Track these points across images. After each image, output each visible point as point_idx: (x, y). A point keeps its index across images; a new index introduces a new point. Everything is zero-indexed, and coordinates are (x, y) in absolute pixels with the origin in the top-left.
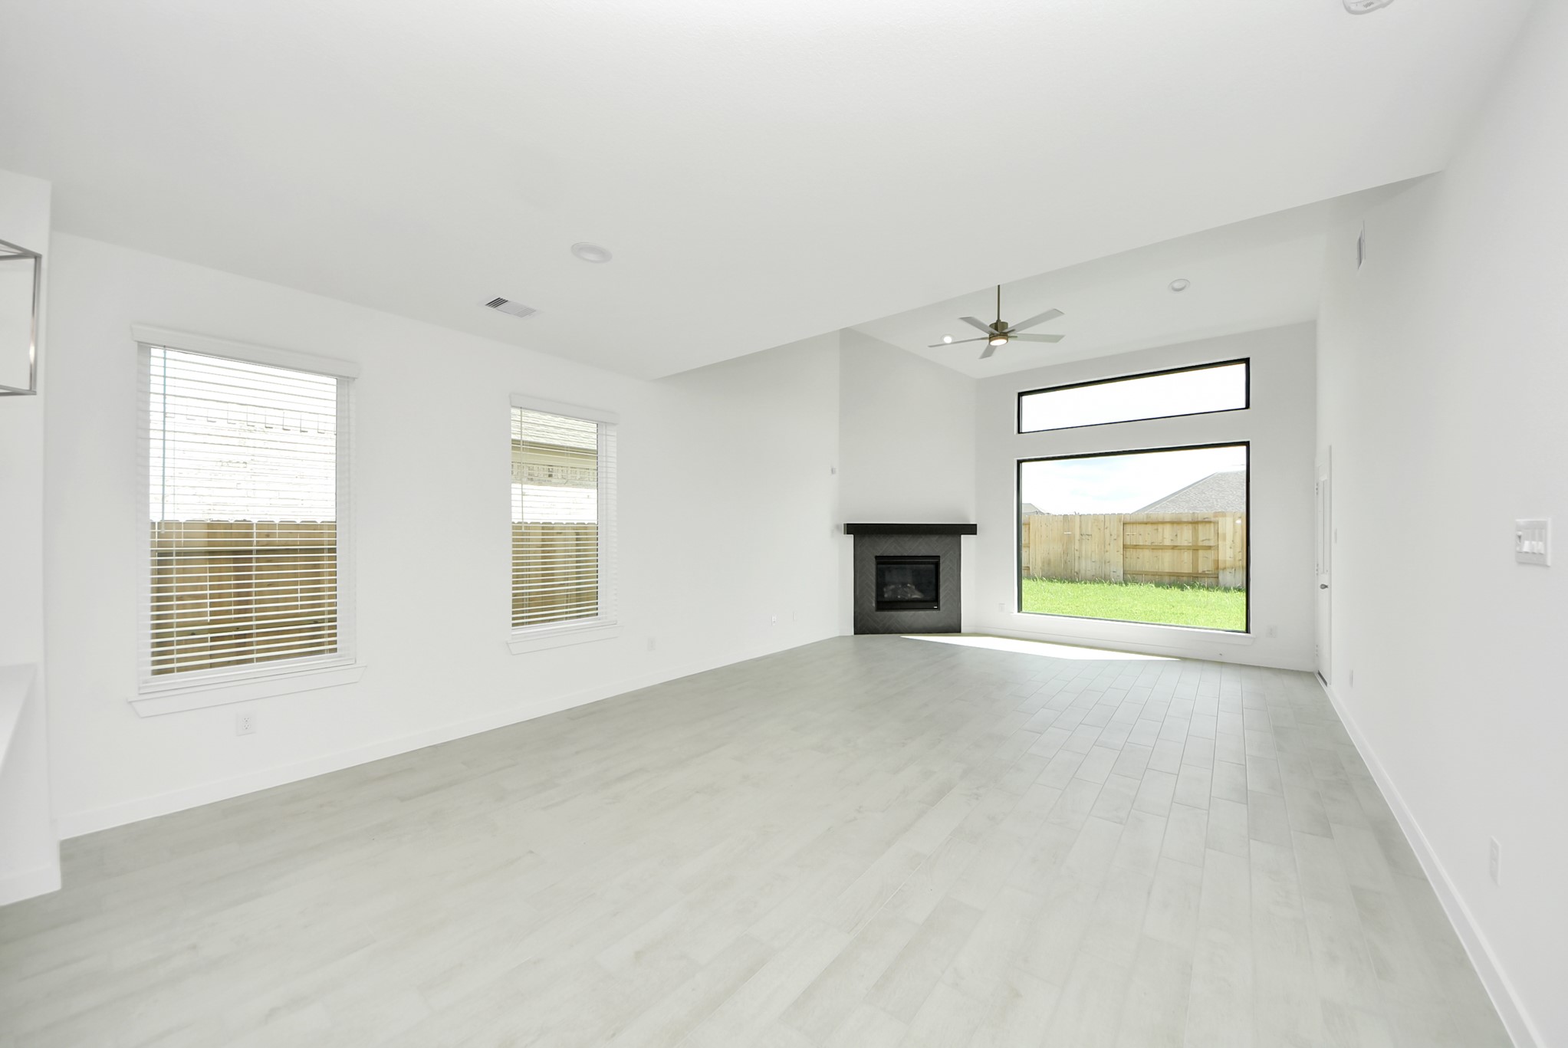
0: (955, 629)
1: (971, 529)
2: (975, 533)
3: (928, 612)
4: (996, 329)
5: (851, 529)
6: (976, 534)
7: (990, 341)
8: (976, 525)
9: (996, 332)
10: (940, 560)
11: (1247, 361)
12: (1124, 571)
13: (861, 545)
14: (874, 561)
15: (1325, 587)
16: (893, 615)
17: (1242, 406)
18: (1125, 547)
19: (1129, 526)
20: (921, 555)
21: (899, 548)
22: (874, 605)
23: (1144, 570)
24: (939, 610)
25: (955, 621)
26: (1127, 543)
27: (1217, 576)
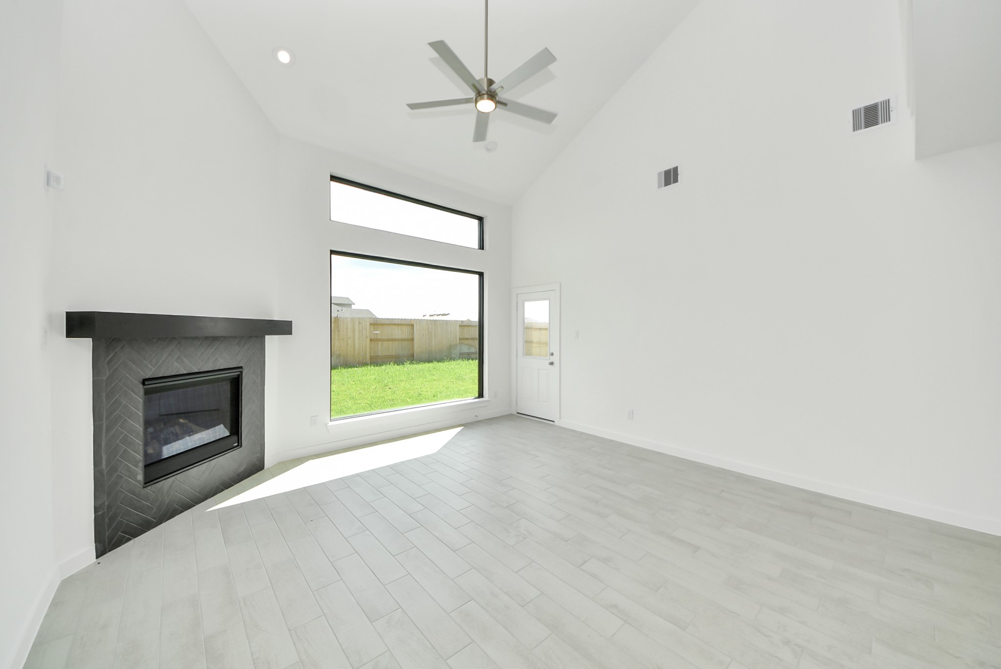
0: (256, 469)
1: (283, 328)
2: (289, 333)
3: (228, 456)
5: (79, 324)
10: (242, 372)
11: (480, 219)
12: (370, 356)
13: (109, 363)
14: (141, 389)
15: (552, 364)
16: (174, 481)
17: (477, 248)
18: (371, 340)
19: (372, 327)
20: (217, 368)
21: (185, 360)
22: (140, 477)
23: (380, 355)
24: (241, 446)
25: (259, 455)
26: (372, 338)
27: (413, 355)
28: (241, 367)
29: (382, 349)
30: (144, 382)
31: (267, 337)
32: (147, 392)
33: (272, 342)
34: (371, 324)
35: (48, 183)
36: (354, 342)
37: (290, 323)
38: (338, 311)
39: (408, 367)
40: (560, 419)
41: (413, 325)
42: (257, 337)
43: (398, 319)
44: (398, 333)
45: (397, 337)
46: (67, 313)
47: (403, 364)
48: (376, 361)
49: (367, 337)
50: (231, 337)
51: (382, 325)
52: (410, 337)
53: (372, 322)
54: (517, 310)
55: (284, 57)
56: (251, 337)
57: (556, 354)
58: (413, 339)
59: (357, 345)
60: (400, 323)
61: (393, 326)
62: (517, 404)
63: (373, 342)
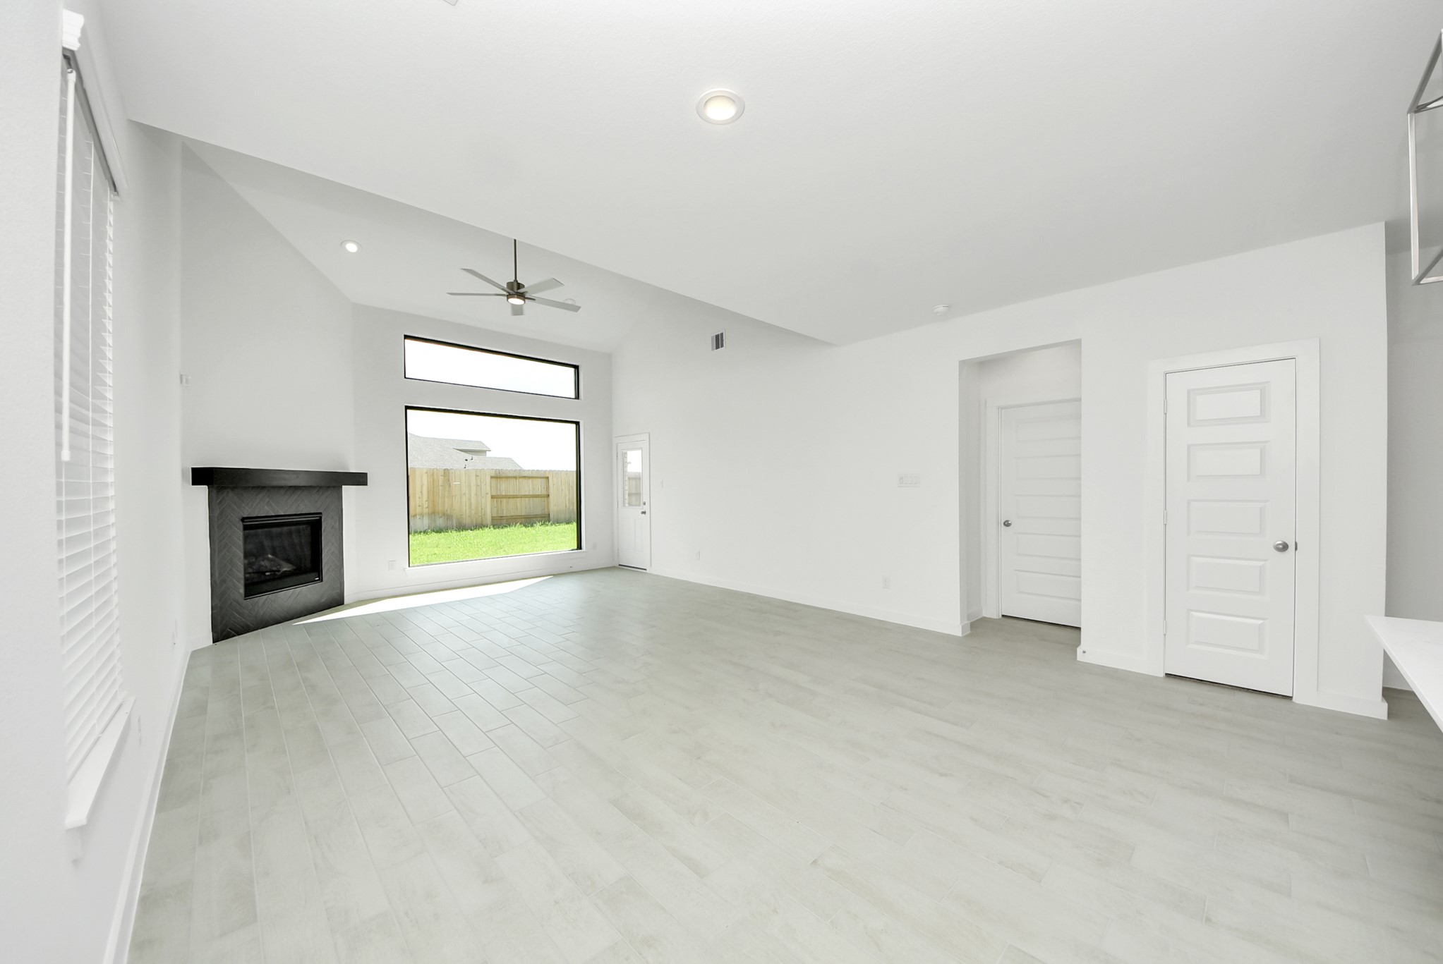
0: (337, 602)
1: (359, 479)
2: (365, 483)
3: (311, 587)
4: (512, 289)
5: (201, 476)
6: (366, 485)
7: (508, 299)
8: (366, 474)
9: (511, 292)
10: (321, 517)
11: (576, 367)
12: (492, 517)
13: (220, 502)
14: (241, 525)
15: (644, 513)
16: (266, 600)
17: (574, 397)
18: (493, 497)
19: (494, 480)
20: (299, 513)
21: (273, 504)
22: (242, 591)
23: (505, 515)
24: (322, 581)
25: (338, 591)
26: (494, 494)
27: (549, 515)
28: (321, 513)
29: (510, 509)
30: (243, 520)
31: (343, 487)
32: (246, 528)
33: (348, 491)
34: (492, 477)
35: (181, 382)
36: (470, 499)
37: (365, 475)
38: (466, 460)
39: (538, 529)
40: (651, 566)
41: (548, 478)
42: (334, 487)
43: (529, 470)
44: (527, 487)
45: (527, 493)
46: (193, 469)
47: (532, 526)
48: (500, 522)
49: (487, 494)
50: (310, 487)
51: (508, 478)
52: (544, 492)
53: (493, 475)
54: (617, 459)
55: (352, 248)
56: (329, 487)
57: (647, 504)
58: (548, 496)
59: (473, 501)
60: (530, 475)
61: (521, 480)
62: (618, 556)
63: (495, 500)
